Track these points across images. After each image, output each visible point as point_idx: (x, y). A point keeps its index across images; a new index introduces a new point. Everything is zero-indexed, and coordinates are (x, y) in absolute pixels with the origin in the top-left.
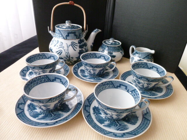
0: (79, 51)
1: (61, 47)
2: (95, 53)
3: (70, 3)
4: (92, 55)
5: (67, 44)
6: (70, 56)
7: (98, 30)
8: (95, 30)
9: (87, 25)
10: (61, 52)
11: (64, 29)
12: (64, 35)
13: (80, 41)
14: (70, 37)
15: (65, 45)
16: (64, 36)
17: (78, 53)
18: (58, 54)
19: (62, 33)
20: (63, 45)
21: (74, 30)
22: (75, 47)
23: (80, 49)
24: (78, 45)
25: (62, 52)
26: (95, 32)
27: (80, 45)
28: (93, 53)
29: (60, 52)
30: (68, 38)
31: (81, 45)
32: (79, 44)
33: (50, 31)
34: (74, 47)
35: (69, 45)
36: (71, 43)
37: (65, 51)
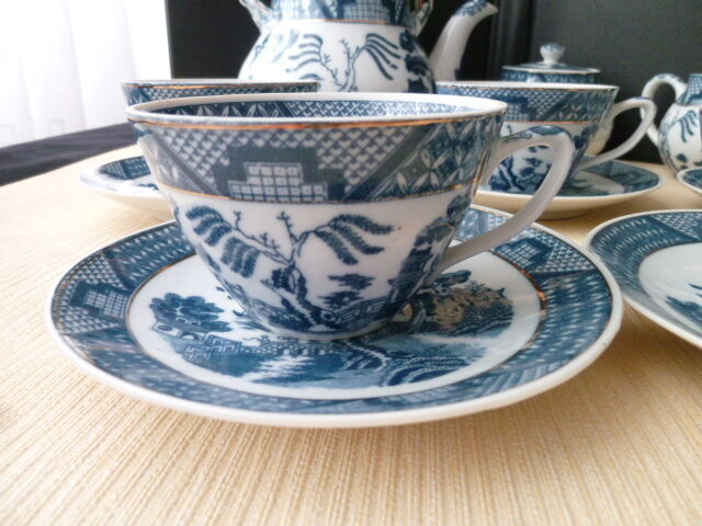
0: (406, 86)
1: (314, 60)
5: (343, 42)
13: (406, 39)
14: (360, 6)
15: (332, 48)
22: (388, 62)
23: (414, 77)
24: (403, 53)
26: (471, 12)
27: (408, 56)
30: (348, 11)
31: (413, 55)
32: (407, 52)
34: (381, 60)
35: (359, 50)
36: (368, 41)
37: (334, 76)
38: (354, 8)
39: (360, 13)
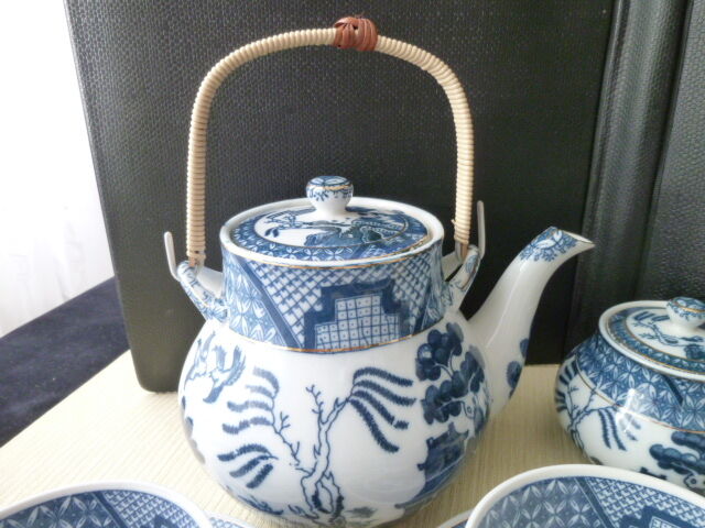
0: (421, 454)
1: (262, 421)
2: (581, 480)
3: (345, 32)
4: (557, 497)
5: (311, 390)
6: (340, 499)
7: (572, 243)
8: (547, 243)
9: (481, 205)
10: (262, 464)
11: (293, 262)
12: (290, 311)
13: (427, 355)
14: (343, 325)
15: (295, 405)
16: (291, 320)
17: (420, 467)
18: (235, 474)
19: (271, 291)
20: (282, 404)
21: (378, 267)
22: (389, 418)
23: (438, 429)
24: (419, 389)
25: (268, 469)
26: (548, 255)
28: (566, 480)
29: (253, 463)
30: (323, 333)
31: (437, 384)
32: (427, 383)
33: (182, 268)
34: (378, 418)
35: (338, 405)
36: (355, 385)
37: (294, 455)
38: (333, 327)
39: (344, 334)
